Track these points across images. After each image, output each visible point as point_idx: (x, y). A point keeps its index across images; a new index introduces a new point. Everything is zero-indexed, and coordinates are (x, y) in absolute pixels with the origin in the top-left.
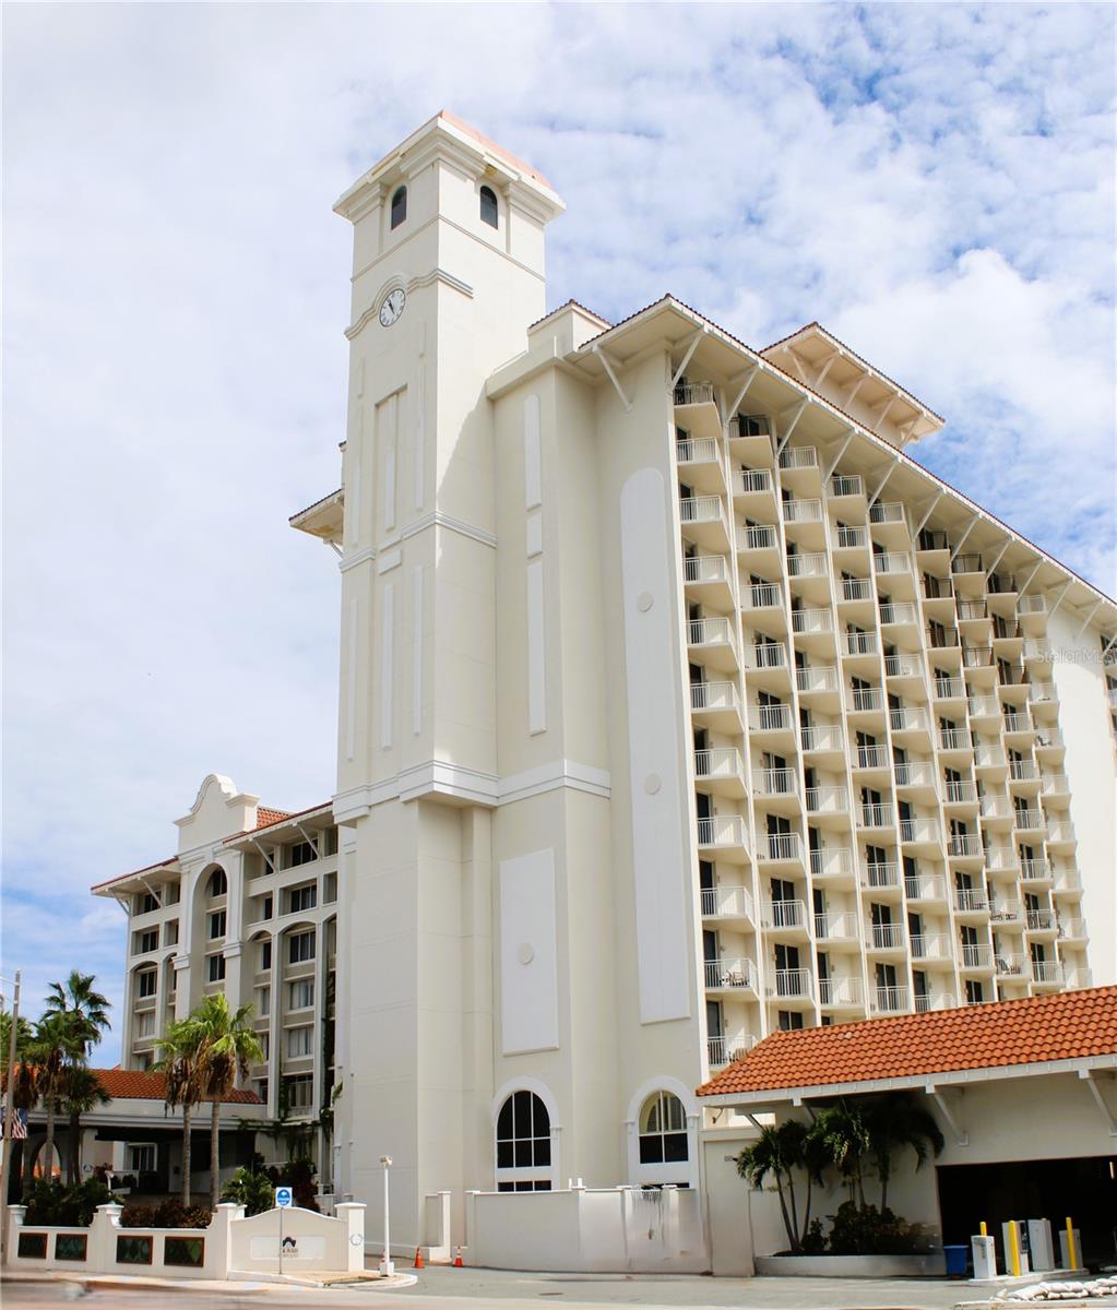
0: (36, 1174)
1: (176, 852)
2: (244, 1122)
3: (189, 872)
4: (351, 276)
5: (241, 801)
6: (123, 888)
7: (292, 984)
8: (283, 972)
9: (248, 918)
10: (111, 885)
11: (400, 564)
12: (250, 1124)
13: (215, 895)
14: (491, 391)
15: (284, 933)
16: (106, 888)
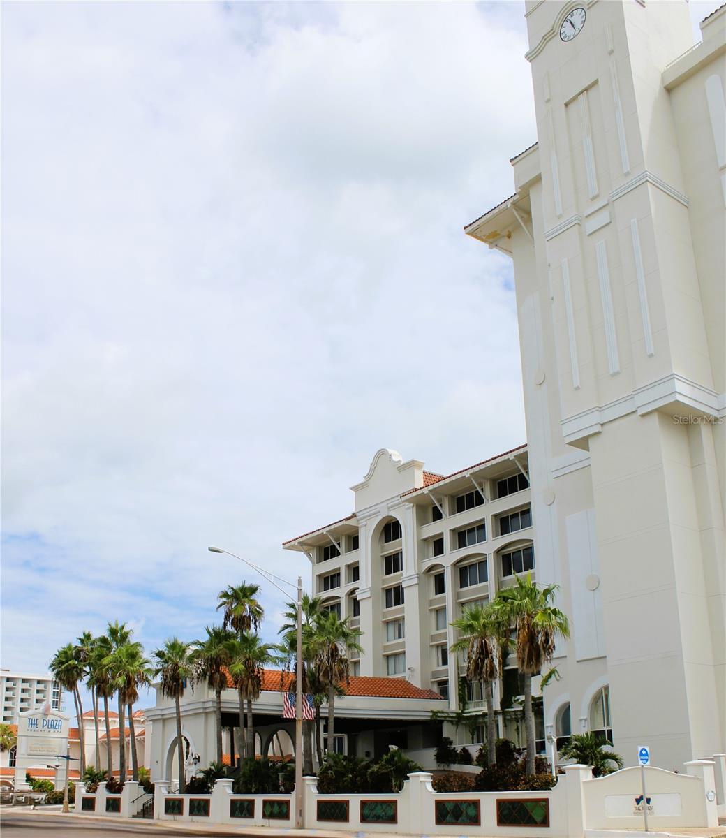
0: (270, 753)
1: (354, 511)
2: (434, 713)
3: (366, 525)
4: (525, 13)
5: (412, 465)
6: (309, 542)
7: (463, 604)
8: (457, 595)
9: (422, 556)
10: (300, 540)
11: (610, 223)
12: (439, 714)
13: (386, 542)
14: (669, 81)
15: (455, 564)
16: (296, 543)
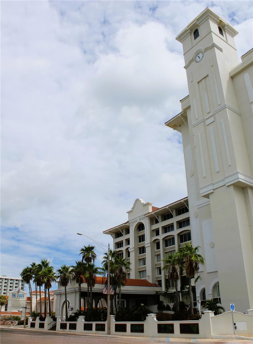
1: (128, 220)
2: (157, 292)
3: (132, 225)
4: (183, 54)
5: (148, 204)
6: (113, 231)
7: (166, 253)
8: (164, 250)
9: (152, 236)
10: (109, 230)
11: (214, 121)
12: (158, 292)
13: (139, 231)
14: (232, 75)
15: (163, 239)
16: (108, 231)
